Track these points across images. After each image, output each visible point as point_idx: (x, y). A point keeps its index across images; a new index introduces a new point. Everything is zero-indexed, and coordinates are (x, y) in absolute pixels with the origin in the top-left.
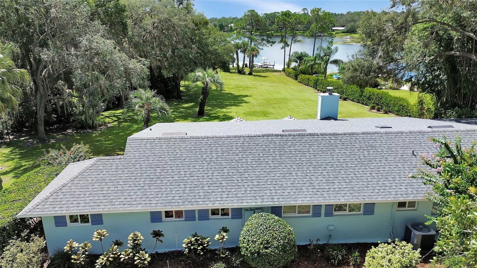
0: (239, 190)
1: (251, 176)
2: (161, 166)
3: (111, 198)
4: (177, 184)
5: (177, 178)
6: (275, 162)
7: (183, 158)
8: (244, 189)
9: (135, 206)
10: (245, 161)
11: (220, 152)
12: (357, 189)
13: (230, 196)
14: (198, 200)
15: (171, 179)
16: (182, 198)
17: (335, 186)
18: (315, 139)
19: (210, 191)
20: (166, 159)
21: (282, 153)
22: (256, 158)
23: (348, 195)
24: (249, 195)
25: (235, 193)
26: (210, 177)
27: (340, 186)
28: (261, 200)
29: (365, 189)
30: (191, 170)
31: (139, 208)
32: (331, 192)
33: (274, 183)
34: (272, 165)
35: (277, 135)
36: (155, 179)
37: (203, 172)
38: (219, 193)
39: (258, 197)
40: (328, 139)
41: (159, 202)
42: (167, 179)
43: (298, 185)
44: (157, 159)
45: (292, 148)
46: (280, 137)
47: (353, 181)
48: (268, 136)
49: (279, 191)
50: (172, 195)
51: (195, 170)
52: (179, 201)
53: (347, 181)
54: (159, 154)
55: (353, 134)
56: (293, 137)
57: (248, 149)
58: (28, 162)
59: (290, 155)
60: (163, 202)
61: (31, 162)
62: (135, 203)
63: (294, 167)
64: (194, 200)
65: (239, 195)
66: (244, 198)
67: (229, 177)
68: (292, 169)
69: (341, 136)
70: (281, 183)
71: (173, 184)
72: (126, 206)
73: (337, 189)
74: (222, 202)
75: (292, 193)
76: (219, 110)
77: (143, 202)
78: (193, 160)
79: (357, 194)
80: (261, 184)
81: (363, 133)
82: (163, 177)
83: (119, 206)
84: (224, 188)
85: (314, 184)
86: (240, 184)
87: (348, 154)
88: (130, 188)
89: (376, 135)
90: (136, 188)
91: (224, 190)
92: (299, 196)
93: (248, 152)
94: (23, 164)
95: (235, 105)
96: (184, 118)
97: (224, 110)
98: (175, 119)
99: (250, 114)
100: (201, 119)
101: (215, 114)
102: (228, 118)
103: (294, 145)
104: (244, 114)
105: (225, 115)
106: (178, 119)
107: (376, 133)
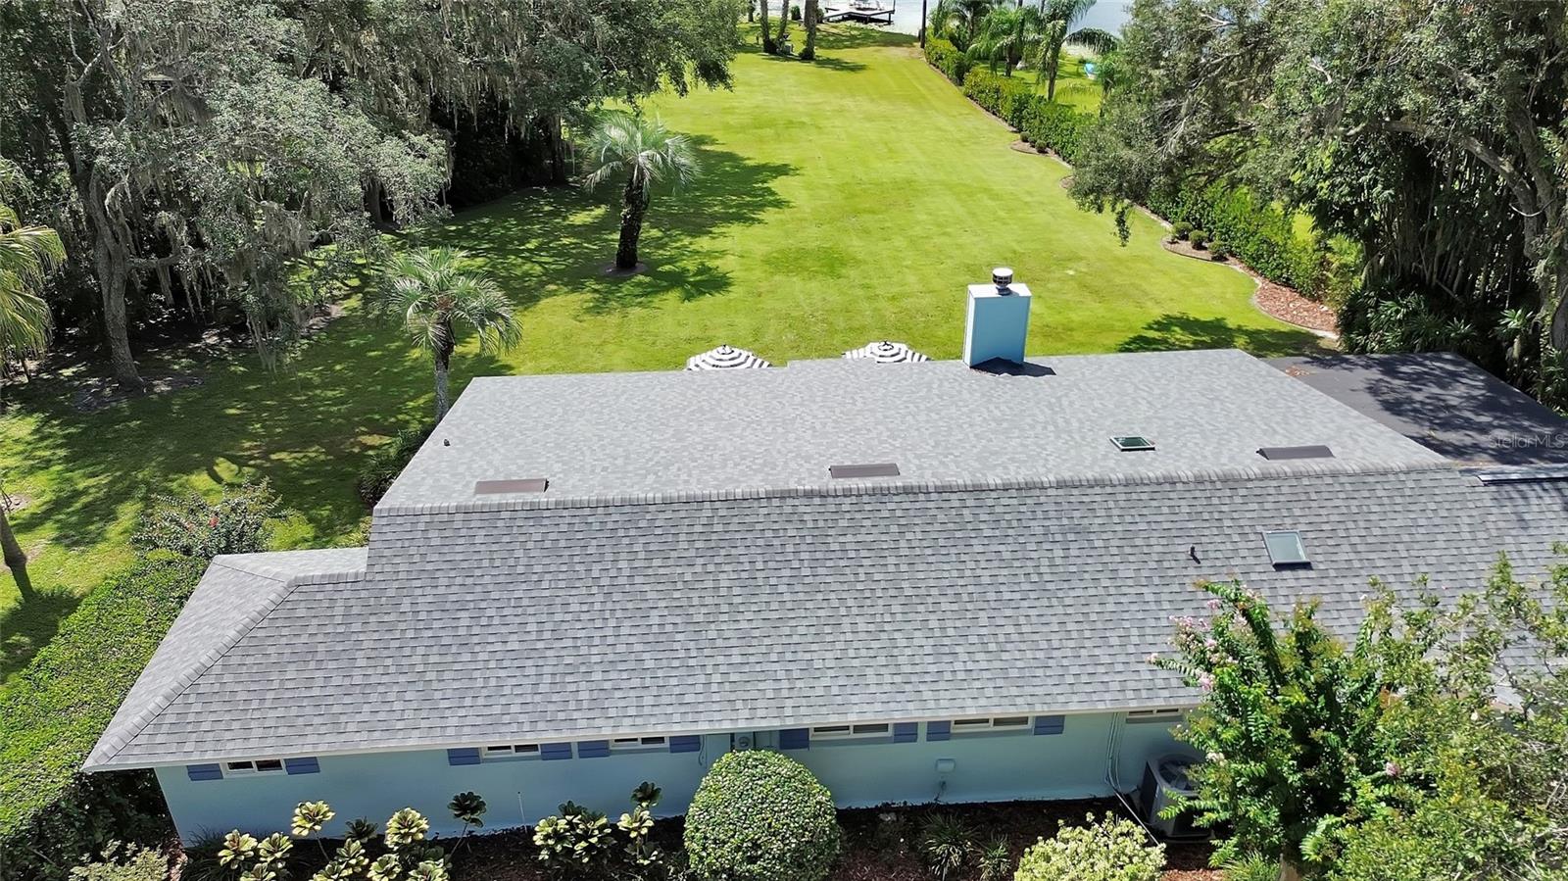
0: (690, 681)
1: (727, 634)
2: (472, 605)
3: (336, 709)
4: (516, 663)
5: (516, 646)
6: (798, 588)
7: (535, 578)
8: (702, 679)
9: (401, 734)
10: (710, 584)
11: (642, 555)
12: (1014, 673)
13: (665, 700)
14: (575, 715)
15: (498, 647)
16: (530, 708)
17: (958, 666)
18: (918, 505)
19: (607, 685)
20: (487, 579)
21: (819, 555)
22: (744, 575)
23: (989, 692)
24: (716, 697)
25: (677, 691)
26: (610, 640)
27: (970, 665)
28: (746, 714)
29: (1039, 672)
30: (558, 617)
31: (413, 742)
32: (942, 685)
33: (789, 656)
34: (787, 597)
35: (809, 495)
36: (454, 649)
37: (590, 625)
38: (632, 693)
39: (739, 705)
40: (957, 504)
41: (469, 721)
42: (490, 648)
43: (856, 663)
44: (459, 581)
45: (849, 538)
46: (817, 501)
47: (1009, 647)
48: (784, 496)
49: (799, 684)
50: (503, 701)
51: (569, 617)
52: (522, 718)
53: (992, 647)
54: (465, 565)
55: (1029, 487)
56: (854, 500)
57: (722, 544)
59: (842, 563)
60: (479, 721)
61: (104, 479)
62: (400, 725)
63: (850, 603)
64: (561, 716)
65: (688, 699)
66: (701, 708)
67: (662, 638)
68: (843, 611)
69: (994, 495)
70: (808, 656)
71: (506, 664)
72: (376, 735)
73: (961, 676)
74: (639, 721)
75: (835, 690)
76: (687, 241)
77: (424, 724)
78: (562, 584)
79: (1014, 691)
80: (752, 659)
81: (1061, 485)
82: (476, 640)
83: (357, 737)
84: (648, 674)
85: (901, 660)
86: (692, 662)
87: (1007, 555)
88: (386, 679)
89: (1097, 490)
90: (402, 679)
91: (648, 682)
92: (854, 699)
93: (723, 552)
94: (81, 486)
95: (740, 218)
96: (573, 279)
97: (704, 243)
98: (542, 284)
99: (787, 262)
100: (626, 288)
101: (671, 260)
102: (713, 283)
103: (855, 527)
104: (767, 261)
105: (703, 270)
106: (552, 287)
107: (1099, 483)
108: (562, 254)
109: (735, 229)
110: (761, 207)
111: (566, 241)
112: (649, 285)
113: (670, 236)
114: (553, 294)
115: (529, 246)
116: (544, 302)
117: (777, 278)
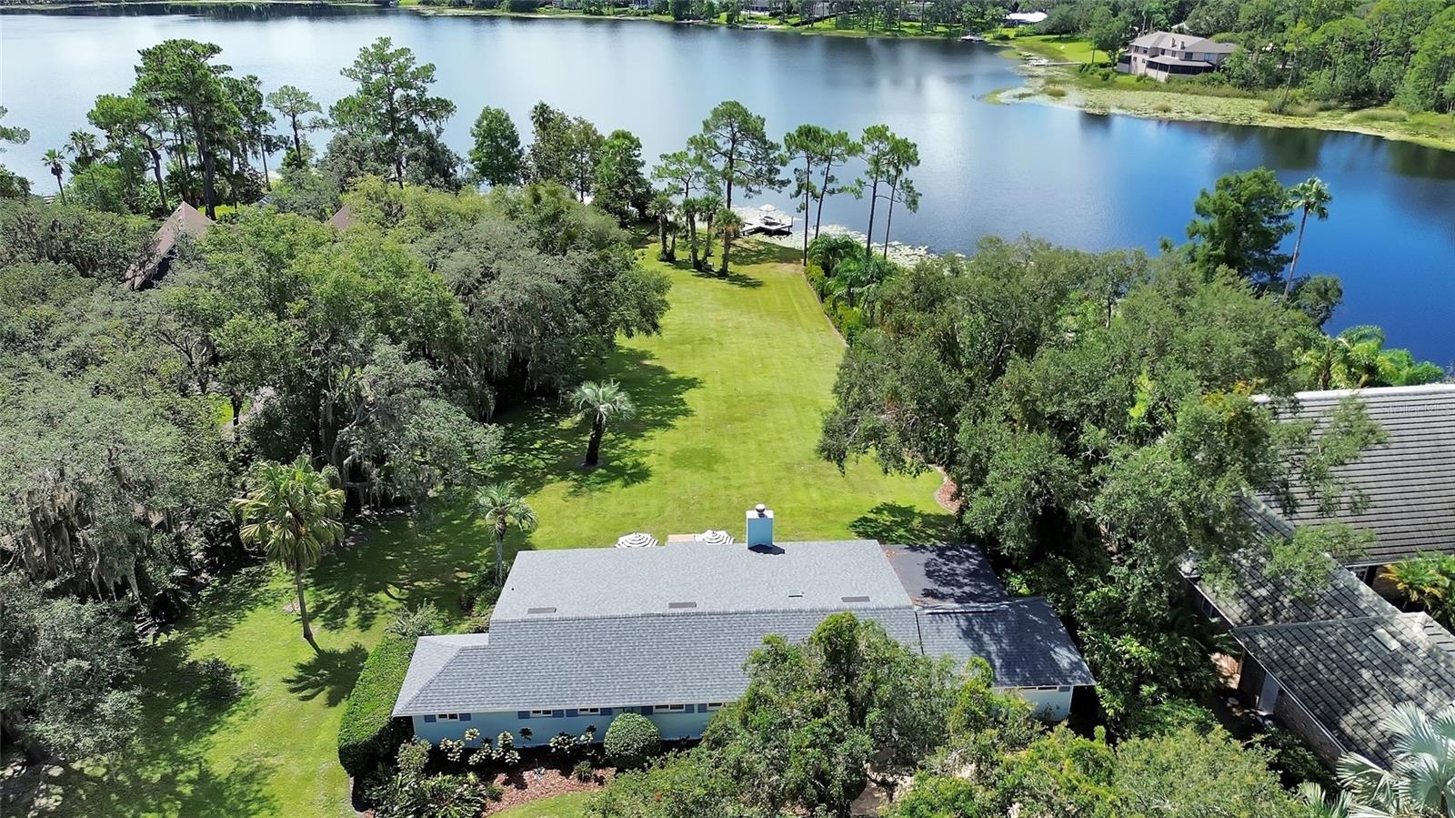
0: (608, 687)
1: (623, 670)
2: (528, 658)
4: (544, 680)
6: (651, 653)
7: (551, 647)
8: (613, 687)
10: (617, 651)
11: (592, 639)
12: (729, 686)
13: (599, 695)
15: (538, 674)
17: (709, 683)
19: (578, 689)
20: (533, 648)
21: (660, 640)
22: (631, 647)
23: (719, 693)
24: (618, 694)
25: (603, 691)
26: (579, 672)
27: (713, 683)
28: (628, 700)
30: (560, 663)
31: (508, 708)
32: (702, 690)
33: (645, 679)
34: (646, 656)
35: (659, 615)
36: (521, 675)
37: (572, 666)
38: (587, 692)
39: (626, 697)
40: (716, 619)
41: (526, 701)
42: (535, 674)
43: (670, 682)
44: (523, 648)
45: (673, 633)
48: (648, 616)
49: (648, 689)
50: (539, 694)
51: (564, 663)
52: (547, 700)
54: (525, 642)
55: (745, 613)
56: (676, 617)
57: (623, 635)
58: (330, 593)
59: (669, 643)
61: (337, 596)
63: (670, 659)
64: (561, 699)
66: (612, 697)
67: (598, 671)
70: (653, 679)
71: (540, 680)
72: (494, 705)
73: (709, 687)
76: (629, 442)
77: (511, 701)
78: (562, 650)
80: (632, 680)
81: (757, 612)
83: (488, 706)
84: (593, 685)
85: (687, 681)
86: (609, 681)
91: (593, 688)
93: (623, 638)
94: (326, 599)
95: (663, 425)
96: (561, 471)
97: (638, 444)
98: (545, 474)
99: (684, 459)
100: (592, 478)
101: (619, 458)
102: (641, 474)
103: (675, 630)
104: (673, 459)
105: (636, 465)
106: (550, 477)
107: (773, 612)
108: (555, 451)
109: (658, 433)
110: (674, 415)
111: (557, 442)
112: (605, 476)
113: (618, 439)
114: (551, 481)
115: (537, 446)
116: (547, 487)
117: (677, 471)
